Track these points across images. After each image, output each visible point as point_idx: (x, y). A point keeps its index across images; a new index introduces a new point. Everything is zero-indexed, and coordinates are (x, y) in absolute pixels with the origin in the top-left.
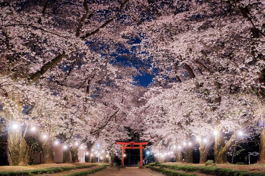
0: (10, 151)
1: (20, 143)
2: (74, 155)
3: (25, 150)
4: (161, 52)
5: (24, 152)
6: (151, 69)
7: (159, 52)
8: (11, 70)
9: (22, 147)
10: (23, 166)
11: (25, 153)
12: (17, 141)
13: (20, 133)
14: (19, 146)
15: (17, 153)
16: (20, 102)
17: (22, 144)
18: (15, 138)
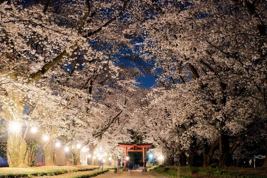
0: (10, 153)
1: (20, 144)
2: (76, 157)
3: (25, 151)
4: (165, 51)
5: (24, 153)
6: (155, 69)
7: (163, 52)
8: (12, 69)
9: (22, 148)
10: (22, 167)
11: (25, 155)
12: (17, 142)
13: (20, 133)
14: (20, 148)
15: (17, 155)
16: (20, 102)
17: (22, 145)
18: (15, 138)
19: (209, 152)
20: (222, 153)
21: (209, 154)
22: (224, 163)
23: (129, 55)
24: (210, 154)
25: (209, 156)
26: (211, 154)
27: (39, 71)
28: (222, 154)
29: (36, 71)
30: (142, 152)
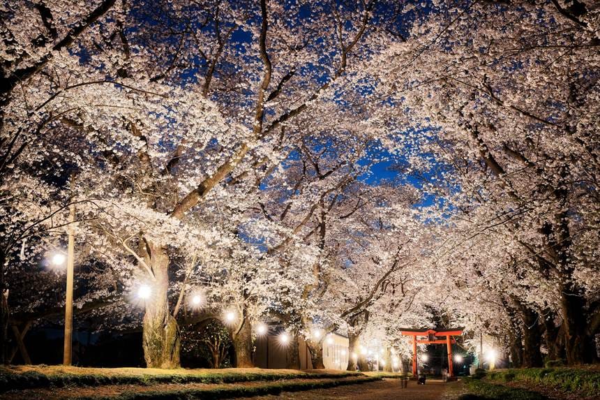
0: (148, 342)
1: (165, 325)
2: (314, 355)
3: (174, 338)
4: (422, 132)
5: (173, 343)
6: (410, 170)
7: (419, 134)
8: (143, 190)
9: (168, 333)
10: (169, 368)
11: (174, 345)
12: (158, 322)
13: (165, 306)
14: (164, 332)
15: (159, 345)
16: (162, 248)
17: (169, 327)
18: (155, 316)
19: (557, 338)
20: (570, 335)
21: (557, 341)
22: (577, 356)
23: (387, 159)
24: (559, 340)
25: (558, 345)
26: (560, 342)
27: (195, 191)
28: (570, 337)
29: (188, 191)
30: (446, 345)
